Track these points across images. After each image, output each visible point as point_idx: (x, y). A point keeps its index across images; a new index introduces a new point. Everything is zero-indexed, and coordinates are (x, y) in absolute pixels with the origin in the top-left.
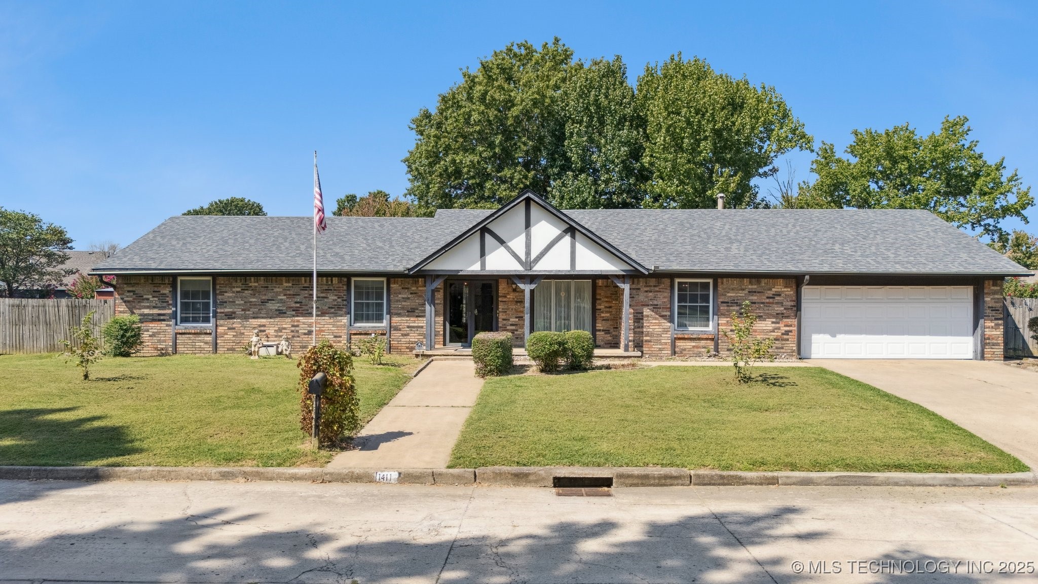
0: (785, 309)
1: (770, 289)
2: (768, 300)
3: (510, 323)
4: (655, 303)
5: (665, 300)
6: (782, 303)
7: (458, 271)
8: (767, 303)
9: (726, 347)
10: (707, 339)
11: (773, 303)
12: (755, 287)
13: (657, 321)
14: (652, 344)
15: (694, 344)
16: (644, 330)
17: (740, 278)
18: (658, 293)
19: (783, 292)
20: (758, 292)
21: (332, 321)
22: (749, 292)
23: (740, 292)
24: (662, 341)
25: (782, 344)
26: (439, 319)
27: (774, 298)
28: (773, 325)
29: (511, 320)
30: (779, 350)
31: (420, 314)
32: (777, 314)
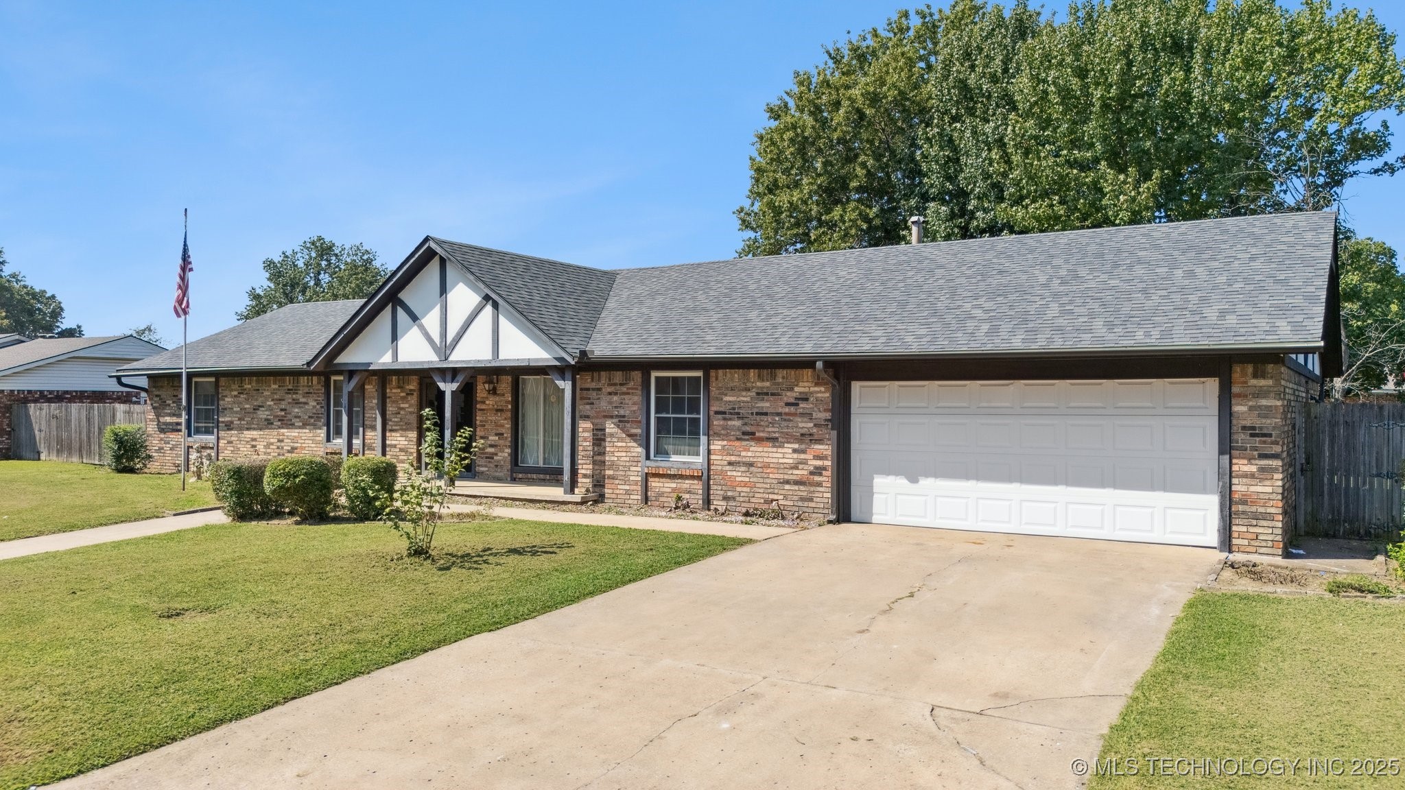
0: (815, 425)
1: (791, 389)
2: (787, 410)
3: (489, 442)
4: (622, 412)
5: (635, 408)
6: (811, 414)
7: (369, 364)
8: (786, 414)
9: (722, 493)
10: (692, 477)
11: (795, 415)
12: (767, 384)
13: (624, 444)
14: (617, 482)
15: (674, 485)
16: (607, 458)
17: (743, 368)
18: (626, 397)
19: (811, 393)
20: (773, 394)
21: (311, 435)
22: (758, 394)
23: (744, 393)
24: (632, 478)
25: (811, 492)
26: (412, 435)
27: (797, 405)
28: (795, 456)
29: (490, 438)
30: (806, 504)
31: (394, 428)
32: (802, 435)
